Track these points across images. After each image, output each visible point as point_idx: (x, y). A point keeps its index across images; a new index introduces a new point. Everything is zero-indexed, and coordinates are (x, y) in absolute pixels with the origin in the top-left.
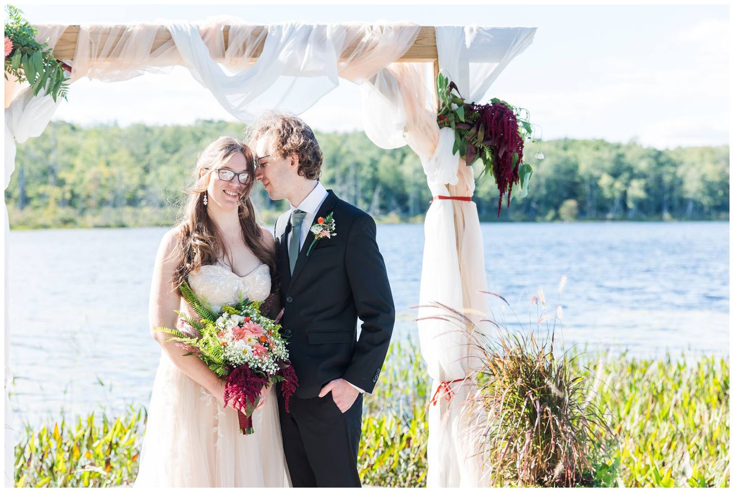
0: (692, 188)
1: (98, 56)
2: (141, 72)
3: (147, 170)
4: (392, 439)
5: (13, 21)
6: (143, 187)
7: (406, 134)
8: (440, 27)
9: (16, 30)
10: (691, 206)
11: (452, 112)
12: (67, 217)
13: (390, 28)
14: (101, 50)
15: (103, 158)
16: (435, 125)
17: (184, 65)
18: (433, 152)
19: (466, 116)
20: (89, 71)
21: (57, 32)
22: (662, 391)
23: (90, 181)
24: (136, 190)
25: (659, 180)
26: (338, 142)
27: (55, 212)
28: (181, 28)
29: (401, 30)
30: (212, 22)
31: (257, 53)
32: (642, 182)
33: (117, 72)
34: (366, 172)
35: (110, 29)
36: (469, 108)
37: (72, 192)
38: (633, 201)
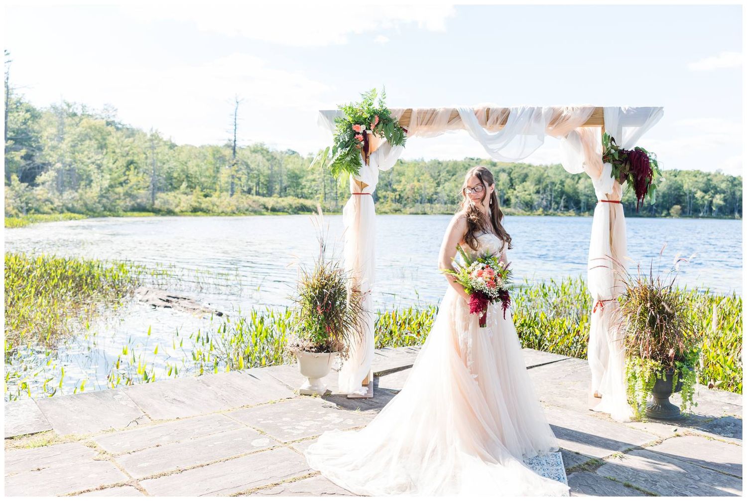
1: (421, 125)
2: (442, 133)
3: (438, 184)
4: (569, 330)
5: (380, 107)
6: (436, 193)
8: (606, 107)
9: (380, 111)
11: (611, 154)
12: (397, 209)
13: (578, 108)
14: (422, 121)
15: (416, 178)
16: (601, 161)
17: (466, 129)
18: (599, 176)
19: (619, 157)
20: (416, 132)
21: (401, 112)
22: (729, 314)
23: (409, 190)
24: (432, 195)
26: (542, 171)
27: (390, 206)
28: (464, 110)
29: (584, 109)
30: (481, 106)
31: (504, 122)
32: (722, 195)
33: (430, 133)
34: (558, 187)
35: (428, 110)
36: (621, 152)
37: (400, 195)
38: (717, 207)
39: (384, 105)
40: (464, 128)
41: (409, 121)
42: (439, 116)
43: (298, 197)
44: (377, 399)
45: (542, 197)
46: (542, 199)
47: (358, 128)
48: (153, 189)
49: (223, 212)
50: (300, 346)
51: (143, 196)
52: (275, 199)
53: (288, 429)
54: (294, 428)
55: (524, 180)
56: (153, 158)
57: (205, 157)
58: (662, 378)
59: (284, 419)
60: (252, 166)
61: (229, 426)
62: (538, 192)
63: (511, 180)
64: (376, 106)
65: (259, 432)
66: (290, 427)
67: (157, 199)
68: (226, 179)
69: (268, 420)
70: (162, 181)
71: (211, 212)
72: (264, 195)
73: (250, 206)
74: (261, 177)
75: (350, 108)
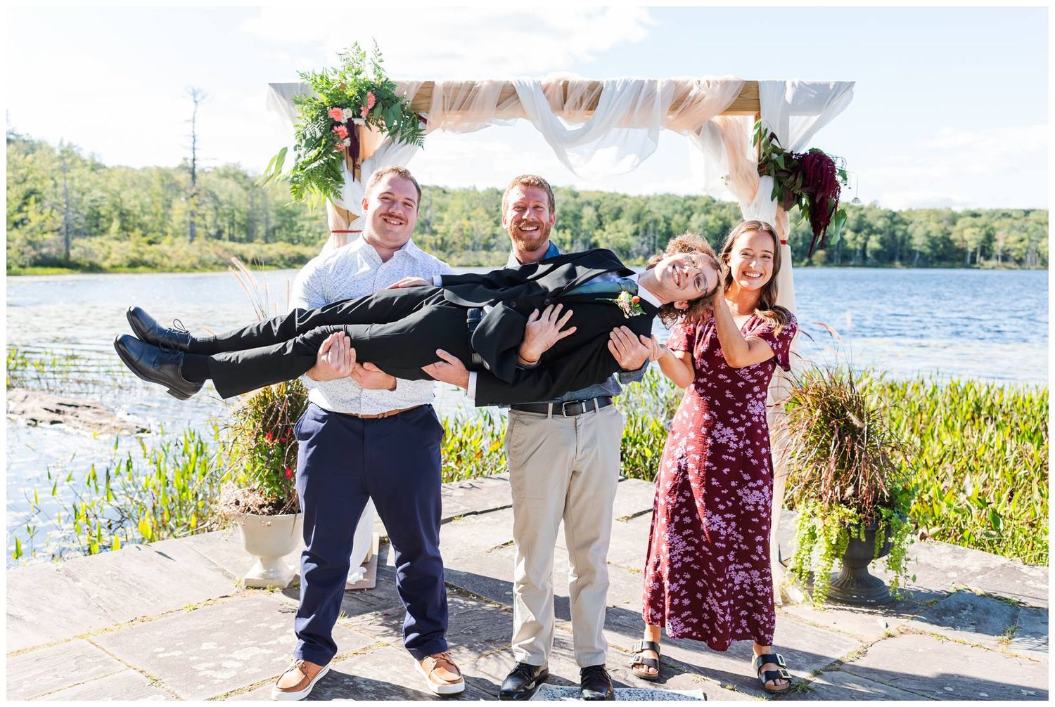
0: (919, 242)
1: (450, 109)
2: (487, 124)
5: (375, 77)
6: (494, 236)
7: (729, 182)
8: (763, 82)
9: (378, 85)
10: (918, 256)
11: (772, 161)
13: (717, 82)
14: (452, 103)
15: (465, 214)
16: (756, 172)
17: (528, 118)
18: (753, 198)
19: (786, 165)
20: (442, 123)
21: (414, 87)
23: (455, 232)
24: (489, 238)
25: (893, 235)
26: (642, 204)
28: (525, 84)
29: (726, 84)
30: (553, 77)
31: (593, 106)
32: (879, 236)
33: (467, 124)
35: (461, 84)
36: (788, 157)
37: (442, 239)
38: (871, 252)
39: (384, 73)
40: (524, 114)
41: (429, 103)
42: (480, 95)
43: (293, 244)
44: (381, 591)
45: (642, 240)
46: (643, 243)
47: (338, 113)
48: (68, 233)
49: (177, 267)
50: (242, 504)
51: (52, 244)
52: (258, 246)
53: (207, 669)
54: (219, 668)
55: (617, 217)
56: (65, 186)
57: (148, 183)
58: (859, 536)
59: (205, 646)
60: (222, 197)
61: (92, 670)
62: (636, 233)
63: (599, 216)
64: (369, 76)
65: (148, 681)
66: (212, 664)
67: (73, 248)
68: (181, 218)
69: (175, 650)
70: (82, 220)
71: (159, 267)
72: (240, 241)
73: (220, 257)
74: (237, 214)
75: (322, 78)
